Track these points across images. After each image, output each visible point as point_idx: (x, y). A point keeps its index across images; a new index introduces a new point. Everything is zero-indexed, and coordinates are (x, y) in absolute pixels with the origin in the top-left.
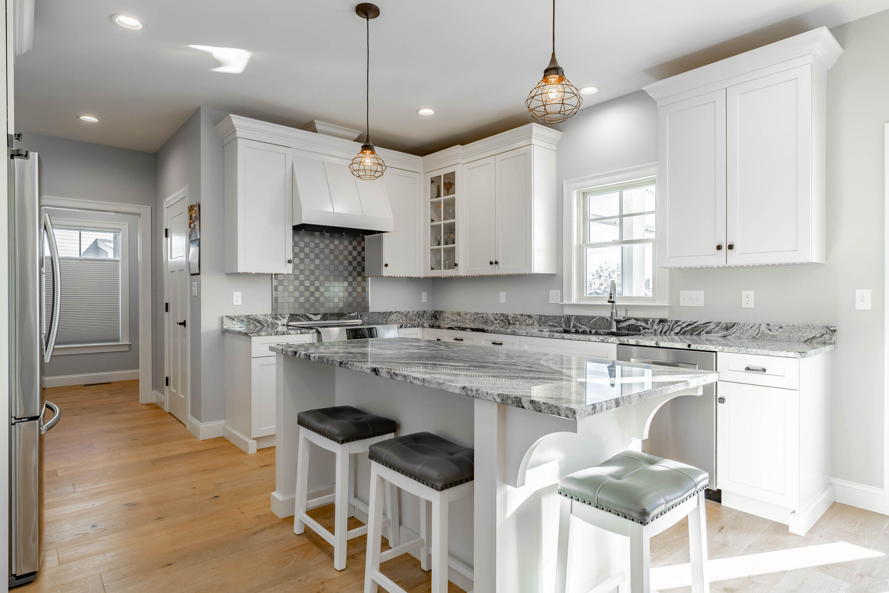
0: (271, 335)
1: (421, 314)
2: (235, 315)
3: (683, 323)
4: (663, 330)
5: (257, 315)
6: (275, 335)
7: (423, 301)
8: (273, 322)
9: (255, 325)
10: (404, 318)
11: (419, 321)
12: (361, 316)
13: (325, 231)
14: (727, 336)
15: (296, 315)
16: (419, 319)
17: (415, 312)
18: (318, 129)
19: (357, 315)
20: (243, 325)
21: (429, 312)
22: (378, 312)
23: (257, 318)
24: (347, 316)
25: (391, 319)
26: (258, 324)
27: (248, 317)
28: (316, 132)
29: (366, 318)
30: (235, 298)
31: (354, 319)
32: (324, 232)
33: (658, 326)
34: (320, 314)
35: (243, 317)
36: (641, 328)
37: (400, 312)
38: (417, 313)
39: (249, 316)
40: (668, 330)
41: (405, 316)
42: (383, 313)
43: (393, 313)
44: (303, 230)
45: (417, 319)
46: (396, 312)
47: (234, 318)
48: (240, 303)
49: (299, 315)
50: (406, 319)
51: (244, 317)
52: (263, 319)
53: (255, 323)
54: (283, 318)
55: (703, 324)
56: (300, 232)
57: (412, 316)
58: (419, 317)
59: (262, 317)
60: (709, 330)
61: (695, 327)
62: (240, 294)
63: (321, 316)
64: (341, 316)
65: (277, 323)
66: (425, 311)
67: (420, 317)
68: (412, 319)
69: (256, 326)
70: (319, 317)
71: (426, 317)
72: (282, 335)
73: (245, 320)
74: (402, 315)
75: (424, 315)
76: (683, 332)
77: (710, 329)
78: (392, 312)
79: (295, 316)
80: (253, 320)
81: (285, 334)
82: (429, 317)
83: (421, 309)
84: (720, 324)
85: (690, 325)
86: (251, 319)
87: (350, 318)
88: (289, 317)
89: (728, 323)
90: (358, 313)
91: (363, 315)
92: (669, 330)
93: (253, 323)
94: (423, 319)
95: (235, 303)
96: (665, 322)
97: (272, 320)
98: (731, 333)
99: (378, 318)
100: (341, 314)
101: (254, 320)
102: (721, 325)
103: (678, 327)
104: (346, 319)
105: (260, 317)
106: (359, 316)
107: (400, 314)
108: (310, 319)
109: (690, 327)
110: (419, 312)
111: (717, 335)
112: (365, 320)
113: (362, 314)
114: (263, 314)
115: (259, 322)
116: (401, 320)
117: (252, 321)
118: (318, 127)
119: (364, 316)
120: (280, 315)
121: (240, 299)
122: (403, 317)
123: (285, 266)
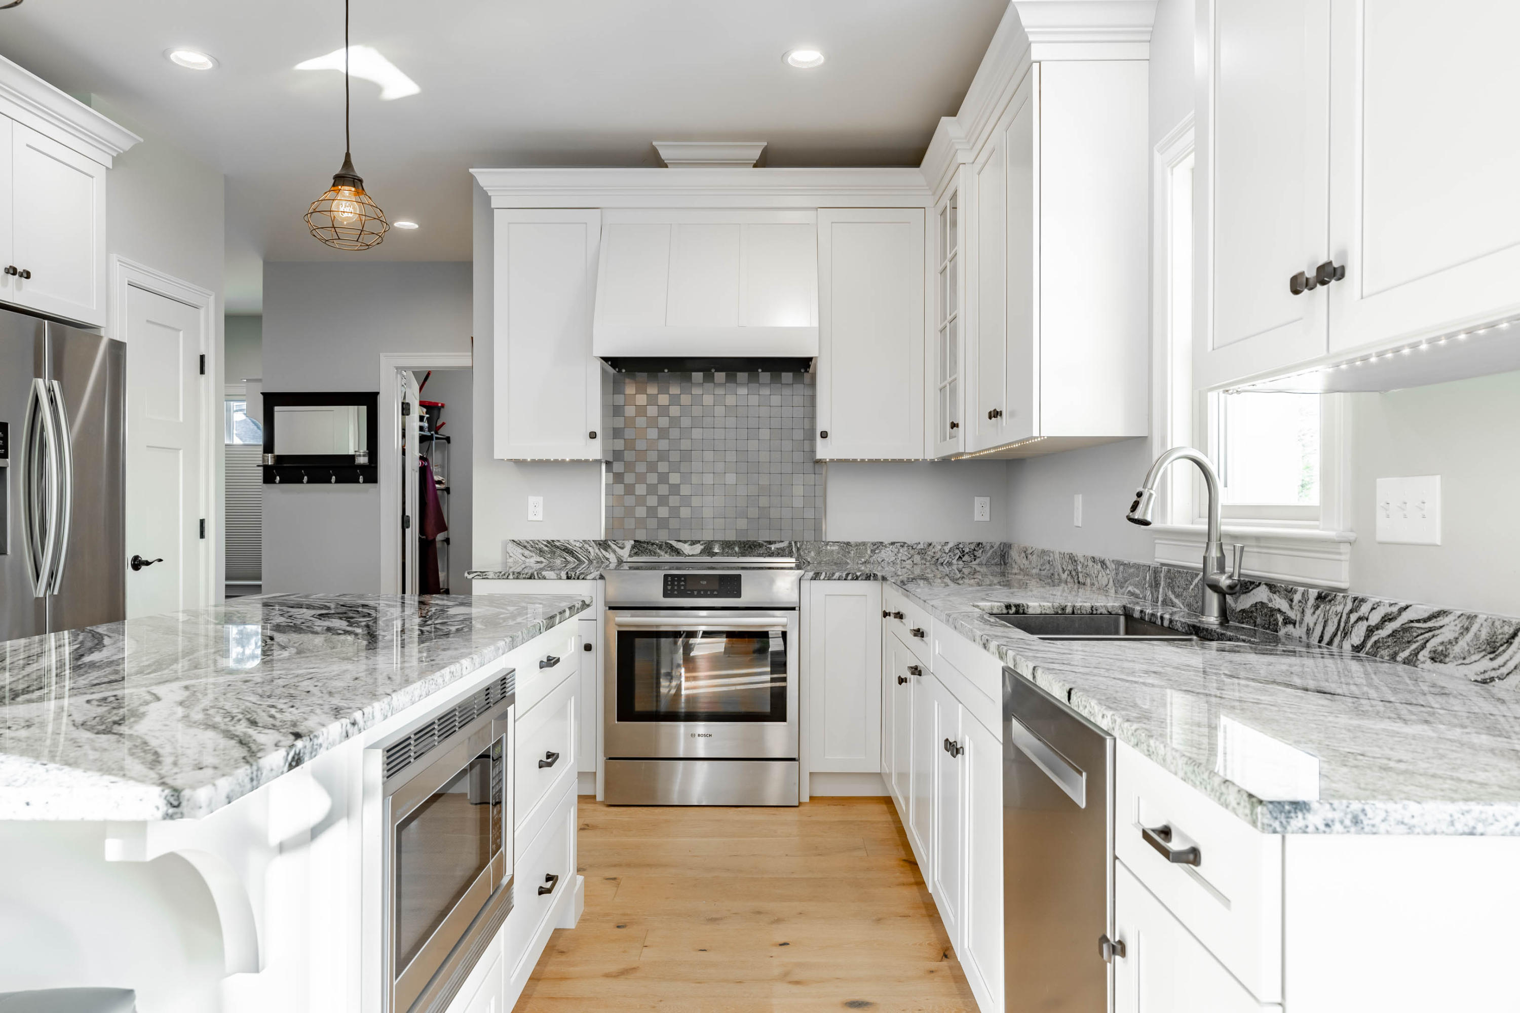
0: (507, 578)
1: (967, 550)
2: (528, 539)
3: (1373, 609)
4: (1325, 632)
5: (568, 541)
6: (514, 579)
7: (977, 517)
8: (601, 555)
9: (565, 558)
10: (917, 558)
11: (960, 567)
12: (798, 549)
13: (714, 368)
14: (1492, 679)
15: (648, 543)
16: (961, 562)
17: (951, 545)
18: (667, 158)
19: (788, 547)
20: (542, 559)
21: (992, 547)
22: (844, 543)
23: (568, 545)
24: (764, 548)
25: (880, 560)
26: (570, 558)
27: (551, 543)
28: (666, 166)
29: (813, 554)
30: (531, 508)
31: (782, 556)
32: (713, 371)
33: (1316, 616)
34: (699, 542)
35: (543, 544)
36: (1280, 619)
37: (905, 543)
38: (957, 546)
39: (553, 541)
40: (1335, 635)
41: (919, 553)
42: (857, 545)
43: (886, 546)
44: (666, 371)
45: (955, 561)
46: (893, 544)
47: (526, 544)
48: (540, 517)
49: (653, 544)
50: (923, 562)
51: (545, 543)
52: (579, 549)
53: (565, 555)
54: (620, 547)
55: (1425, 620)
56: (660, 374)
57: (940, 553)
58: (960, 557)
59: (577, 545)
60: (1440, 648)
61: (1405, 629)
62: (540, 500)
63: (702, 547)
64: (750, 547)
65: (607, 556)
66: (979, 544)
67: (966, 558)
68: (941, 560)
69: (567, 562)
70: (698, 548)
71: (983, 558)
72: (528, 579)
73: (546, 548)
74: (912, 552)
75: (978, 554)
76: (1372, 646)
77: (1442, 643)
78: (881, 543)
79: (645, 545)
80: (561, 550)
81: (534, 579)
82: (992, 557)
83: (968, 537)
84: (1471, 624)
85: (1390, 620)
86: (558, 547)
87: (771, 555)
88: (633, 547)
89: (1497, 624)
90: (790, 543)
91: (804, 547)
92: (1339, 633)
93: (561, 556)
94: (974, 563)
95: (531, 517)
96: (1330, 601)
97: (597, 551)
98: (1504, 670)
99: (845, 556)
100: (750, 543)
101: (564, 550)
102: (1474, 629)
103: (1360, 623)
104: (759, 555)
105: (574, 543)
106: (794, 549)
107: (906, 548)
108: (678, 553)
109: (1390, 627)
110: (961, 546)
111: (1464, 670)
112: (809, 560)
113: (801, 546)
114: (581, 539)
115: (570, 552)
116: (909, 562)
117: (558, 552)
118: (664, 154)
119: (806, 549)
120: (614, 541)
121: (540, 510)
122: (912, 556)
123: (586, 444)
